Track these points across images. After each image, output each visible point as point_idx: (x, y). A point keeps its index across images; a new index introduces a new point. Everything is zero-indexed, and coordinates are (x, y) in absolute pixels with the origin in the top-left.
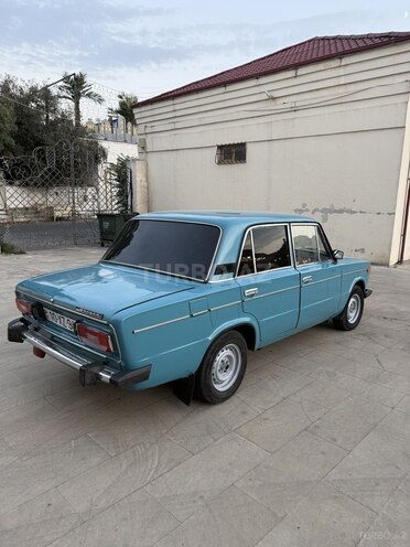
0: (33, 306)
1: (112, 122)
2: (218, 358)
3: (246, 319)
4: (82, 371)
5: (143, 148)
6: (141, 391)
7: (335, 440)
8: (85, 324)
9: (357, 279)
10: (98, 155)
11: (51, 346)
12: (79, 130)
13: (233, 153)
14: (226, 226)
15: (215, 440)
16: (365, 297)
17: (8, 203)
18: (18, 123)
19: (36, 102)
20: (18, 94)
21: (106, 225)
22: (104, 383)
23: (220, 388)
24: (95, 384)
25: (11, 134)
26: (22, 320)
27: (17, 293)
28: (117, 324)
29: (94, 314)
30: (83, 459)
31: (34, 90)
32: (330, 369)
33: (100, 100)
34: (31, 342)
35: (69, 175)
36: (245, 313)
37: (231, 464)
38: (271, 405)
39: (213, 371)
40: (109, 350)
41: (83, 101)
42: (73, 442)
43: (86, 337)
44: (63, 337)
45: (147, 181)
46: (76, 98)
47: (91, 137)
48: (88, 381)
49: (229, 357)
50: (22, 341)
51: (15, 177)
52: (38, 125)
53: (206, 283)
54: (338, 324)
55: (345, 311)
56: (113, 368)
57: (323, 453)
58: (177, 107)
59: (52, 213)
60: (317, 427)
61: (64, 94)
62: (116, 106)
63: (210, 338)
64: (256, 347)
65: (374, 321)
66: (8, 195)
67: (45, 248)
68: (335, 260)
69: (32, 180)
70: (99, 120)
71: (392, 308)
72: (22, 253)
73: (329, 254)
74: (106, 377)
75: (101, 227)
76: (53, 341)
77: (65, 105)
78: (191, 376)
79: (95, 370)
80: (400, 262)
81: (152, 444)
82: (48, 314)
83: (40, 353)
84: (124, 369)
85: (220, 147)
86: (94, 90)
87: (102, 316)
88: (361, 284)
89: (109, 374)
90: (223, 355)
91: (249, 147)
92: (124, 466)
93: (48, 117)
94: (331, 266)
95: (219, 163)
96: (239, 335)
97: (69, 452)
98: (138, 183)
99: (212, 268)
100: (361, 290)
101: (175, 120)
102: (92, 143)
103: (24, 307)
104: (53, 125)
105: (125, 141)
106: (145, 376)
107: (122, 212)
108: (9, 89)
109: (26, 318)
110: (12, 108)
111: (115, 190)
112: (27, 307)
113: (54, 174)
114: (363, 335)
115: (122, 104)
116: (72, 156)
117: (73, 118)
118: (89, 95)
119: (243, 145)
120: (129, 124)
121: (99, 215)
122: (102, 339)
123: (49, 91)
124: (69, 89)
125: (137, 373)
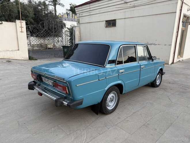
0: (37, 76)
1: (68, 14)
2: (109, 97)
3: (119, 82)
4: (56, 101)
5: (79, 22)
6: (79, 109)
7: (156, 129)
8: (57, 82)
9: (160, 68)
10: (63, 26)
11: (44, 91)
12: (56, 17)
13: (111, 23)
14: (112, 45)
15: (108, 129)
16: (163, 74)
17: (31, 42)
18: (35, 14)
19: (41, 7)
20: (34, 4)
21: (66, 50)
22: (65, 106)
23: (110, 108)
24: (61, 106)
25: (32, 18)
26: (34, 82)
27: (32, 71)
28: (70, 82)
29: (61, 78)
30: (57, 135)
31: (40, 2)
32: (151, 102)
33: (63, 6)
34: (37, 90)
35: (52, 32)
36: (119, 80)
37: (115, 139)
38: (129, 115)
39: (107, 102)
40: (67, 93)
41: (57, 6)
42: (53, 129)
43: (57, 87)
44: (49, 88)
45: (80, 34)
46: (55, 5)
47: (60, 19)
48: (58, 105)
49: (113, 96)
50: (34, 90)
51: (33, 32)
52: (41, 15)
53: (104, 67)
54: (153, 85)
55: (155, 80)
56: (68, 100)
57: (152, 135)
58: (91, 7)
59: (47, 46)
60: (148, 124)
61: (51, 4)
62: (69, 8)
63: (106, 89)
64: (123, 93)
65: (165, 84)
66: (31, 39)
67: (44, 58)
68: (153, 60)
69: (39, 34)
70: (63, 13)
71: (172, 79)
72: (36, 60)
73: (151, 58)
74: (65, 103)
75: (64, 51)
76: (45, 90)
77: (51, 8)
78: (99, 103)
79: (61, 100)
80: (173, 63)
81: (83, 130)
82: (43, 79)
83: (41, 94)
84: (73, 100)
85: (107, 21)
86: (61, 2)
87: (64, 79)
88: (161, 70)
89: (67, 102)
90: (111, 96)
91: (117, 21)
92: (73, 139)
93: (45, 12)
94: (151, 62)
95: (106, 27)
96: (116, 88)
97: (52, 132)
98: (77, 35)
99: (107, 61)
100: (161, 72)
101: (90, 12)
102: (60, 21)
103: (34, 77)
104: (47, 15)
105: (72, 21)
106: (81, 103)
107: (71, 45)
108: (31, 2)
109: (35, 81)
110: (32, 9)
111: (69, 38)
112: (35, 76)
113: (47, 32)
114: (162, 89)
115: (71, 7)
116: (53, 25)
117: (54, 12)
118: (59, 4)
119: (115, 20)
120: (74, 15)
121: (63, 47)
122: (64, 88)
123: (45, 3)
124: (52, 2)
125: (78, 102)
